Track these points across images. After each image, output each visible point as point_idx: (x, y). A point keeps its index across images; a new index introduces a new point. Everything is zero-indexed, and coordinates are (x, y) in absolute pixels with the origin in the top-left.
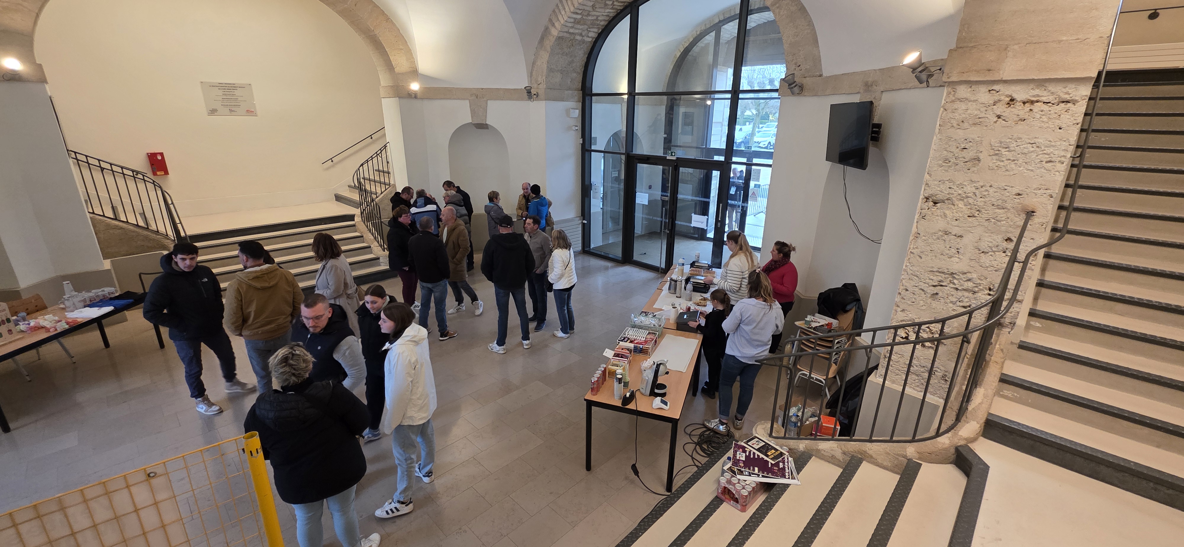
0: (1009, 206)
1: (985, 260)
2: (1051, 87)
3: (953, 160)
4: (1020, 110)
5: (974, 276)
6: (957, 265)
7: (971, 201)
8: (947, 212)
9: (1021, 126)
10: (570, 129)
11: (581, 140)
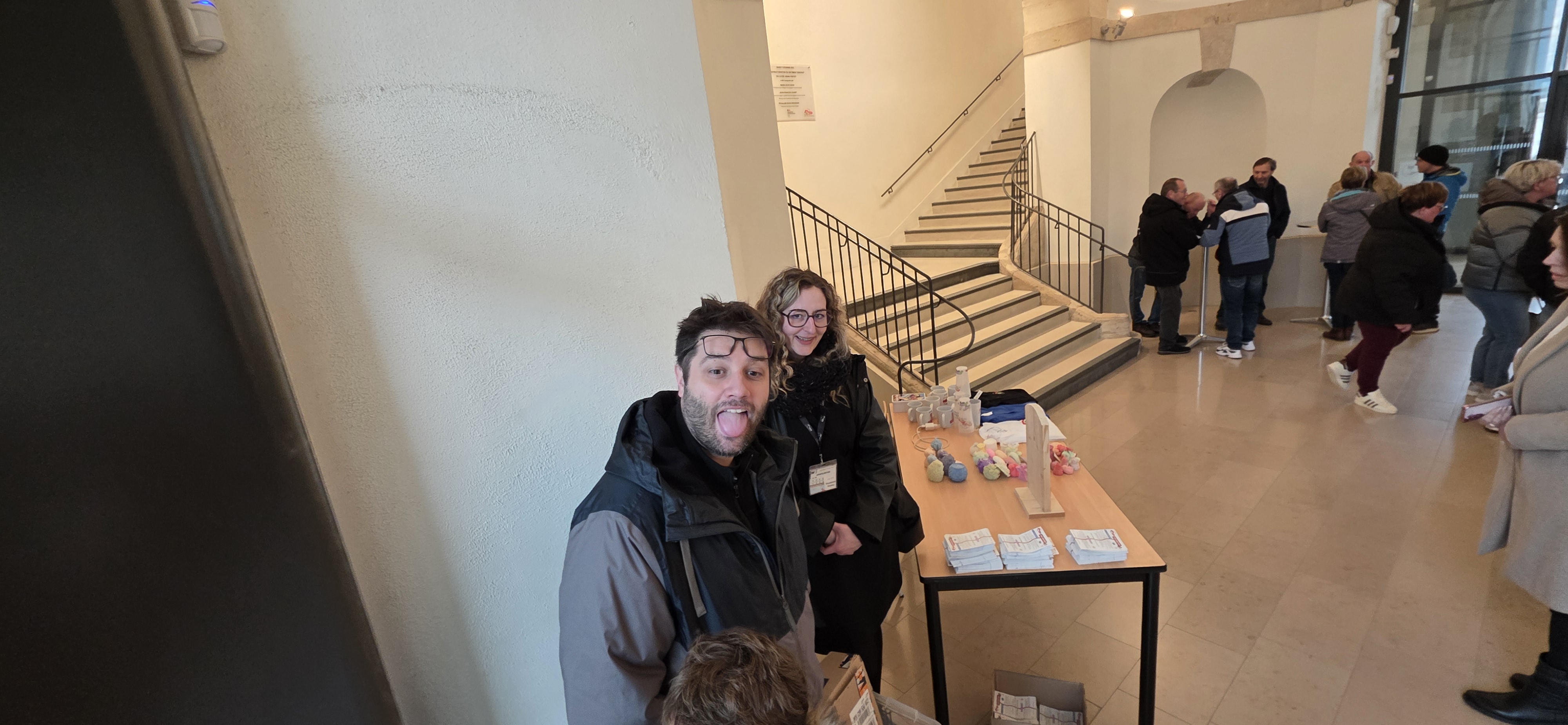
10: (1383, 54)
11: (1392, 77)
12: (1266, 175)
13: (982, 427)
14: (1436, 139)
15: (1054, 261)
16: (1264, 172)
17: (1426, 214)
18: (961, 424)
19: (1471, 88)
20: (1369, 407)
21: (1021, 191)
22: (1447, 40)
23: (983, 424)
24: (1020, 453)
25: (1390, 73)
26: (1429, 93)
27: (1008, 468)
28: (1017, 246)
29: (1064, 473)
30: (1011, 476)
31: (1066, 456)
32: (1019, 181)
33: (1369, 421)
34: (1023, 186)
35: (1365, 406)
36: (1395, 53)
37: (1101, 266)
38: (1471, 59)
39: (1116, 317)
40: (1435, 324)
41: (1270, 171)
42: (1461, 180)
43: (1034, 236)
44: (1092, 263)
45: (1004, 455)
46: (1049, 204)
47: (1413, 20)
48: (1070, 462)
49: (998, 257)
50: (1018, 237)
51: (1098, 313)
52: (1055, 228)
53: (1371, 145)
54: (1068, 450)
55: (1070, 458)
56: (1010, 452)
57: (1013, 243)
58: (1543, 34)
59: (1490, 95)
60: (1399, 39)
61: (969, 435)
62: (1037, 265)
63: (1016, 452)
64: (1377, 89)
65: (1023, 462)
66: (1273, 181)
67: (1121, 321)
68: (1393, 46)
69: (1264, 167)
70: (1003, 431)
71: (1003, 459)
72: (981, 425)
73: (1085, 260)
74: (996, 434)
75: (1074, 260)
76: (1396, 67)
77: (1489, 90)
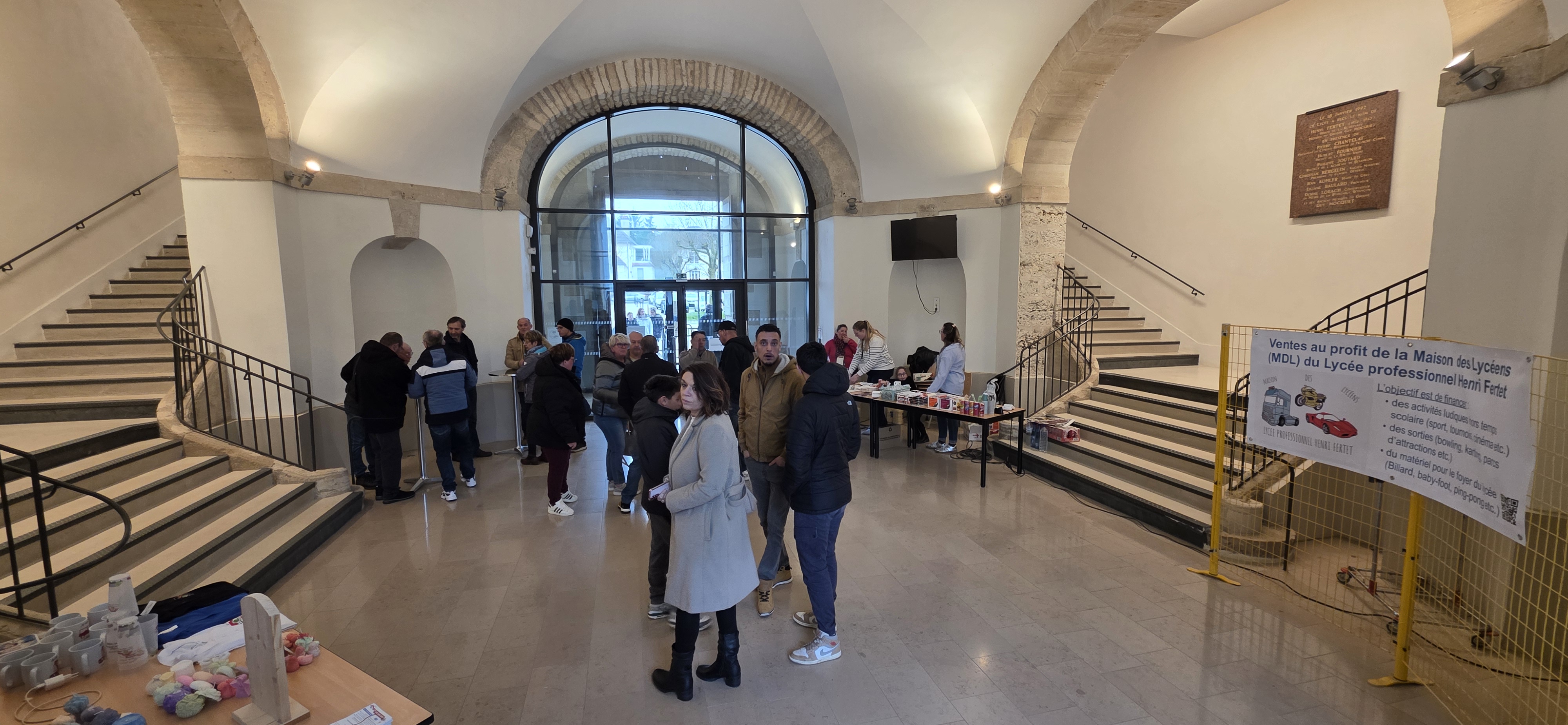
0: (1051, 263)
1: (1048, 292)
2: (1057, 207)
3: (1029, 242)
4: (1048, 217)
5: (1045, 302)
6: (1038, 298)
7: (1038, 263)
8: (1031, 270)
9: (1049, 224)
10: (527, 252)
11: (534, 267)
12: (458, 332)
13: (162, 652)
14: (564, 314)
15: (246, 416)
16: (456, 329)
17: (567, 364)
18: (124, 658)
19: (577, 282)
20: (558, 514)
21: (187, 334)
22: (560, 247)
23: (164, 645)
24: (233, 664)
25: (532, 265)
26: (556, 282)
27: (217, 690)
28: (187, 401)
29: (301, 665)
30: (224, 699)
31: (301, 644)
32: (184, 320)
33: (560, 524)
34: (190, 328)
35: (555, 513)
36: (533, 251)
37: (309, 419)
38: (574, 262)
39: (333, 473)
40: (584, 444)
41: (461, 328)
42: (583, 342)
43: (213, 388)
44: (298, 416)
45: (207, 675)
46: (233, 351)
47: (540, 230)
48: (307, 649)
49: (155, 416)
50: (187, 390)
51: (310, 471)
52: (245, 379)
53: (529, 315)
54: (302, 636)
55: (307, 644)
56: (217, 668)
57: (180, 398)
58: (604, 254)
59: (588, 287)
60: (534, 241)
61: (141, 670)
62: (220, 424)
63: (227, 665)
64: (526, 275)
65: (239, 673)
66: (464, 337)
67: (339, 476)
68: (532, 246)
69: (456, 325)
70: (200, 645)
71: (206, 681)
72: (161, 648)
73: (289, 412)
74: (189, 653)
75: (274, 414)
76: (535, 260)
77: (585, 285)
